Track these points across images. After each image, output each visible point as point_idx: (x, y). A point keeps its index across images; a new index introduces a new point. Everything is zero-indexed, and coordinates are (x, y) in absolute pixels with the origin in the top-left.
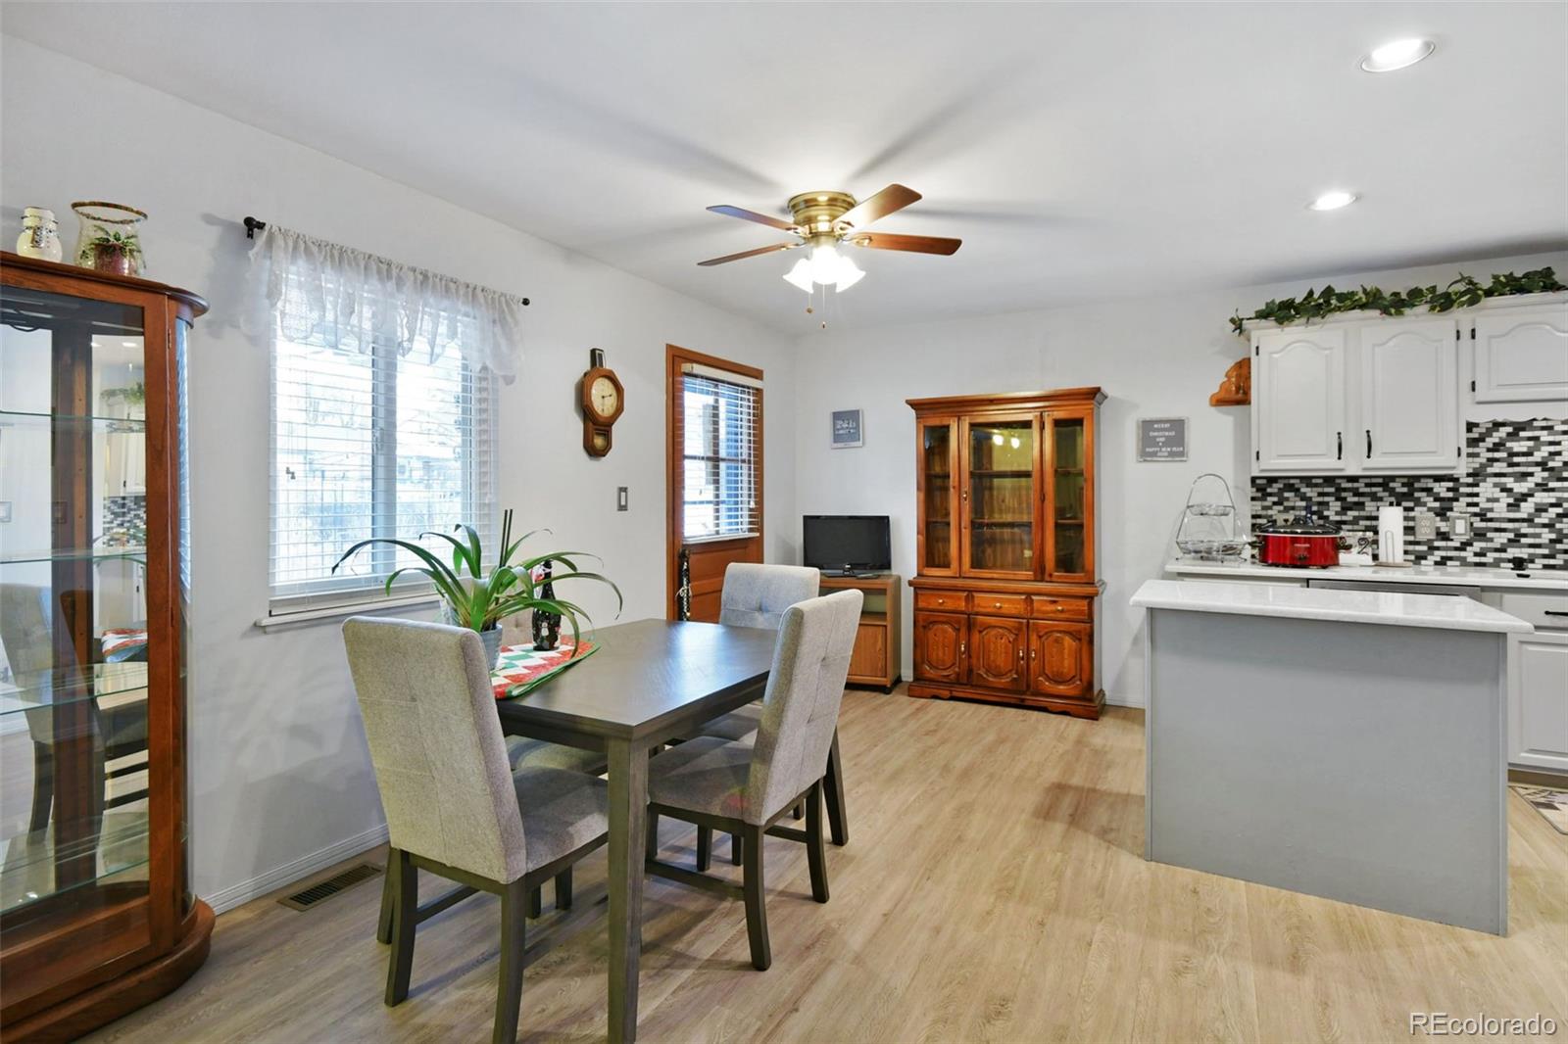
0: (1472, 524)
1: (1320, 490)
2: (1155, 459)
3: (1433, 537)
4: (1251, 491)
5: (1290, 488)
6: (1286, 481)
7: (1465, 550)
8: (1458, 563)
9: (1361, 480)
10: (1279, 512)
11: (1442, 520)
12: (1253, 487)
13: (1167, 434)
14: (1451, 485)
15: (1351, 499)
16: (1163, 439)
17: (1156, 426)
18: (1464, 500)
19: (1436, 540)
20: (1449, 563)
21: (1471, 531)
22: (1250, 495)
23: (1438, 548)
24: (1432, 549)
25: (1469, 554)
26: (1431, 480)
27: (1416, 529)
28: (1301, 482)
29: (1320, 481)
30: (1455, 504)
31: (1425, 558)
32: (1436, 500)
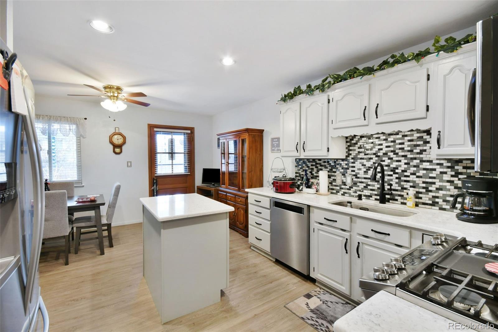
0: (353, 179)
1: (311, 163)
2: (274, 152)
3: (341, 183)
4: (295, 164)
5: (304, 162)
6: (303, 160)
7: (350, 190)
8: (348, 195)
9: (322, 160)
10: (302, 171)
11: (344, 177)
12: (296, 162)
13: (277, 143)
14: (346, 162)
15: (320, 167)
16: (275, 145)
17: (274, 140)
18: (351, 169)
19: (342, 185)
20: (346, 195)
21: (352, 182)
22: (295, 165)
23: (342, 189)
24: (341, 188)
25: (351, 192)
26: (341, 161)
27: (337, 180)
28: (307, 161)
29: (312, 160)
30: (348, 170)
31: (339, 192)
32: (342, 169)
